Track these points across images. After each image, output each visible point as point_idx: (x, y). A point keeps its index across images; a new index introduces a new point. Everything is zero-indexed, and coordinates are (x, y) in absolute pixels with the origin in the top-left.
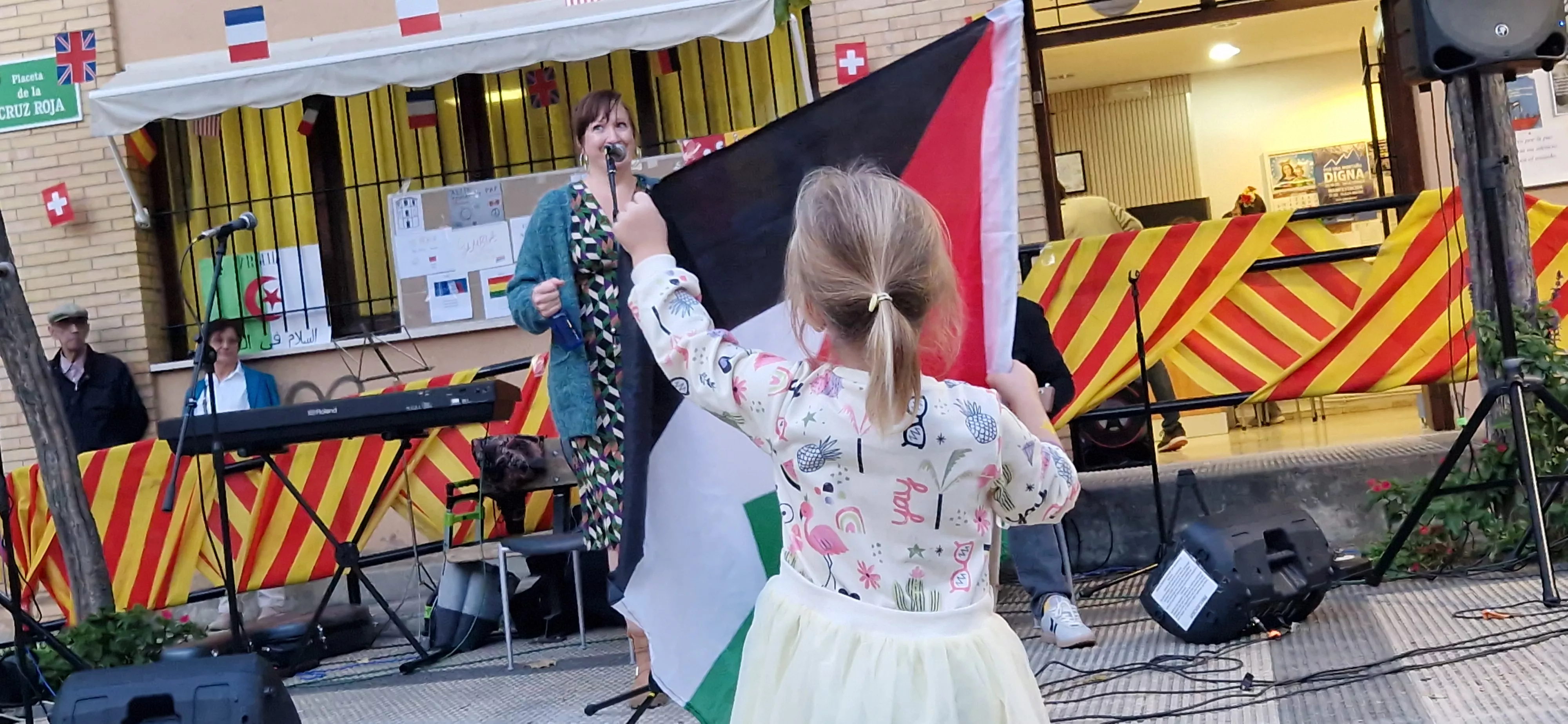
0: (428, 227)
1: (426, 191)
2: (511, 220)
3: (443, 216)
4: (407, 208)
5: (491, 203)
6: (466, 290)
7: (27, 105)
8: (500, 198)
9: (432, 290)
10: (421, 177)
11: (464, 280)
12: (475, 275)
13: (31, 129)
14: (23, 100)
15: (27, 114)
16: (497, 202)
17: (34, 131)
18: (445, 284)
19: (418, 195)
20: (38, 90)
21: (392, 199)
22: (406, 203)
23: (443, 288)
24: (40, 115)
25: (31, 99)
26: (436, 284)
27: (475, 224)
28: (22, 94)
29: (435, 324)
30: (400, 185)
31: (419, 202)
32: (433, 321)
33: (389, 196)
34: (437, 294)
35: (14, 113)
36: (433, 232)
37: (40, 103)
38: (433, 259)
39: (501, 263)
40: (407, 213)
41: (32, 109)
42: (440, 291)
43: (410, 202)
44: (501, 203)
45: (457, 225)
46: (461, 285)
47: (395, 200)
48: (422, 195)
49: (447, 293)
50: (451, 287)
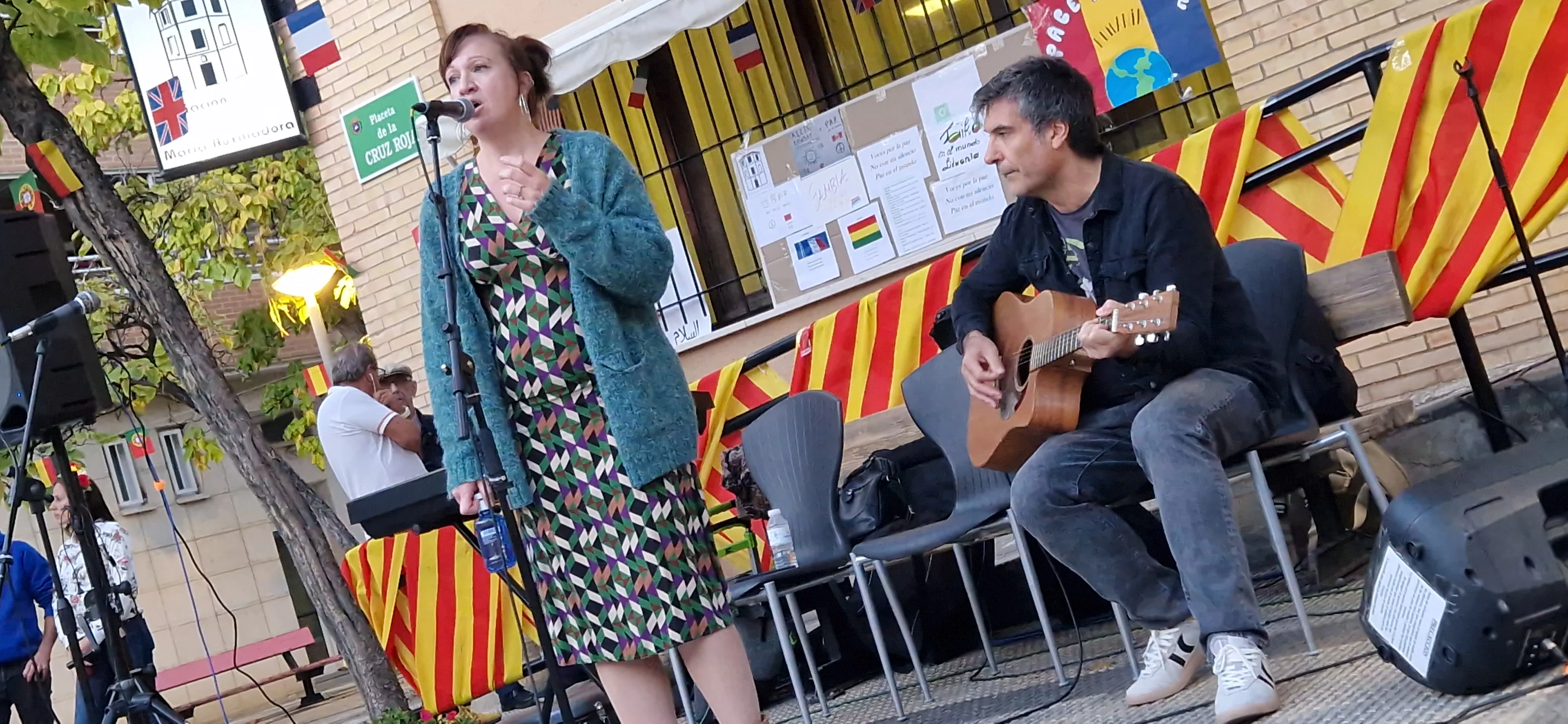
0: (776, 183)
1: (768, 140)
2: (858, 152)
3: (788, 166)
4: (753, 165)
5: (834, 138)
6: (828, 246)
7: (388, 143)
8: (841, 129)
9: (794, 254)
10: (761, 126)
11: (824, 233)
12: (833, 225)
13: (397, 168)
14: (384, 140)
15: (390, 154)
16: (840, 134)
17: (400, 170)
18: (805, 243)
19: (759, 147)
20: (394, 125)
21: (735, 158)
22: (750, 160)
23: (804, 248)
24: (400, 151)
25: (389, 137)
26: (797, 245)
27: (822, 166)
28: (381, 133)
29: (805, 292)
30: (742, 139)
31: (762, 156)
32: (802, 289)
33: (733, 156)
34: (800, 257)
35: (379, 155)
36: (783, 186)
37: (397, 138)
38: (788, 217)
39: (856, 206)
40: (753, 169)
41: (392, 146)
42: (802, 252)
43: (753, 157)
44: (843, 134)
45: (804, 173)
46: (822, 241)
47: (739, 158)
48: (764, 146)
49: (810, 253)
50: (813, 245)
